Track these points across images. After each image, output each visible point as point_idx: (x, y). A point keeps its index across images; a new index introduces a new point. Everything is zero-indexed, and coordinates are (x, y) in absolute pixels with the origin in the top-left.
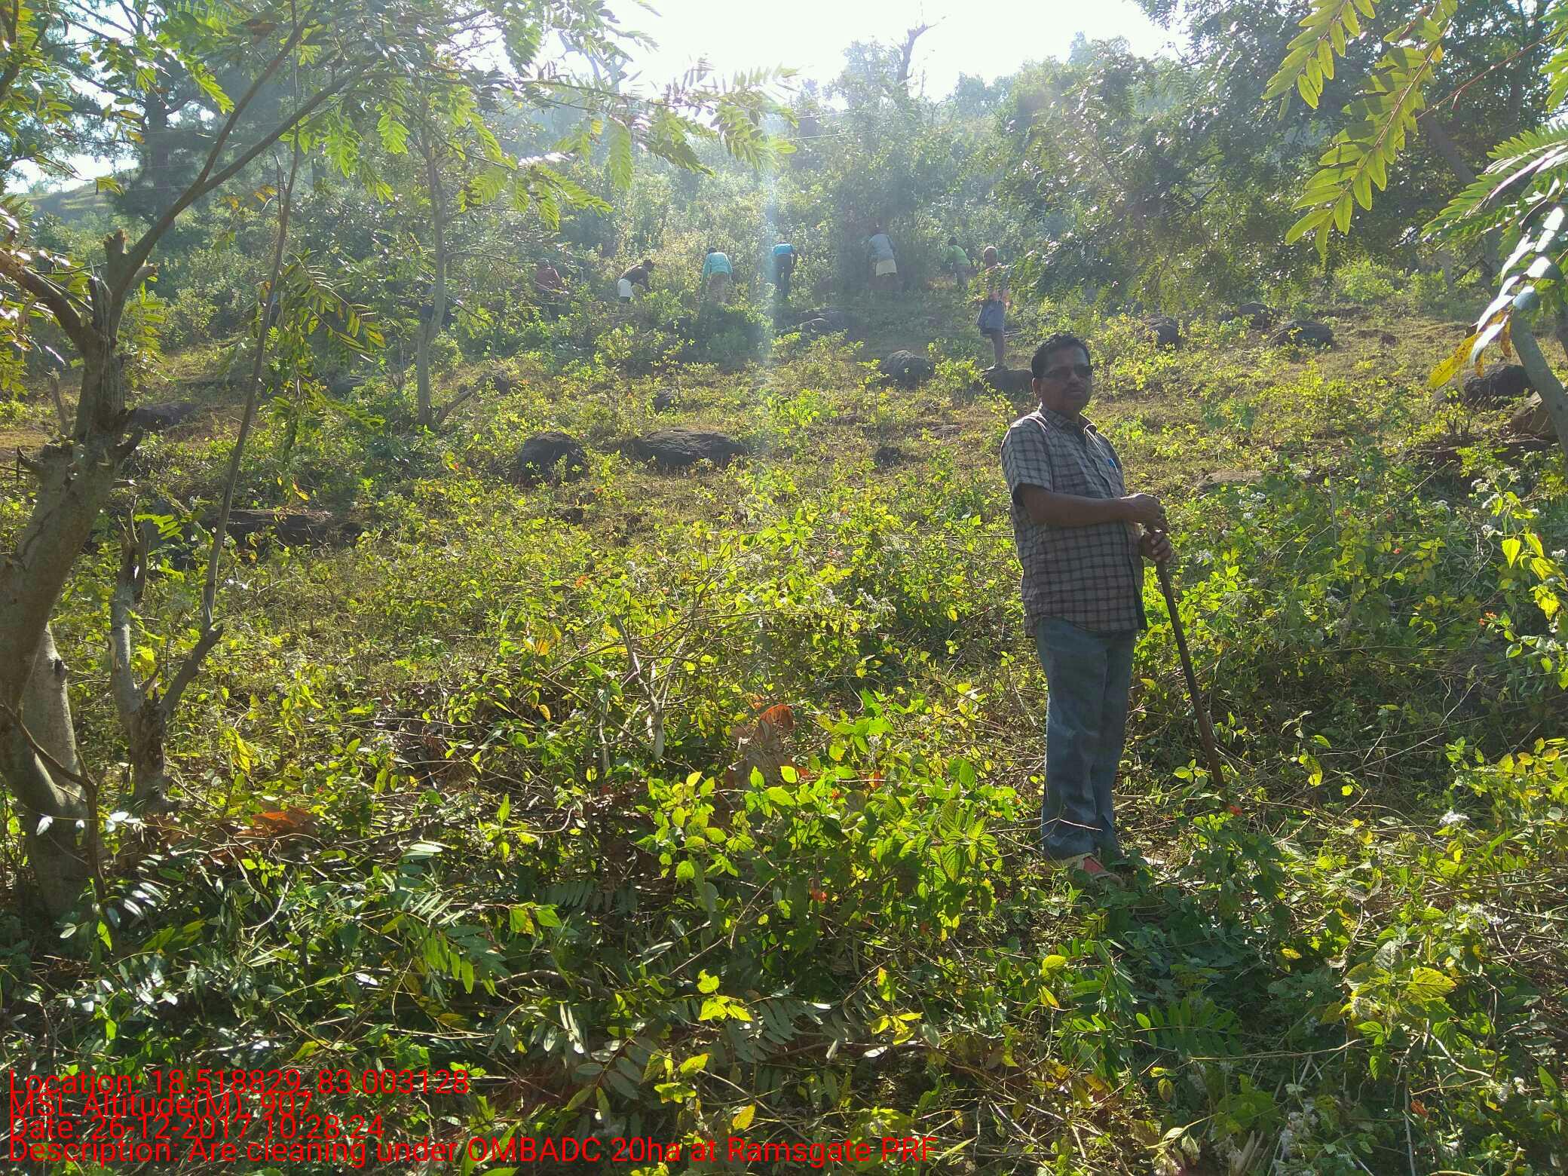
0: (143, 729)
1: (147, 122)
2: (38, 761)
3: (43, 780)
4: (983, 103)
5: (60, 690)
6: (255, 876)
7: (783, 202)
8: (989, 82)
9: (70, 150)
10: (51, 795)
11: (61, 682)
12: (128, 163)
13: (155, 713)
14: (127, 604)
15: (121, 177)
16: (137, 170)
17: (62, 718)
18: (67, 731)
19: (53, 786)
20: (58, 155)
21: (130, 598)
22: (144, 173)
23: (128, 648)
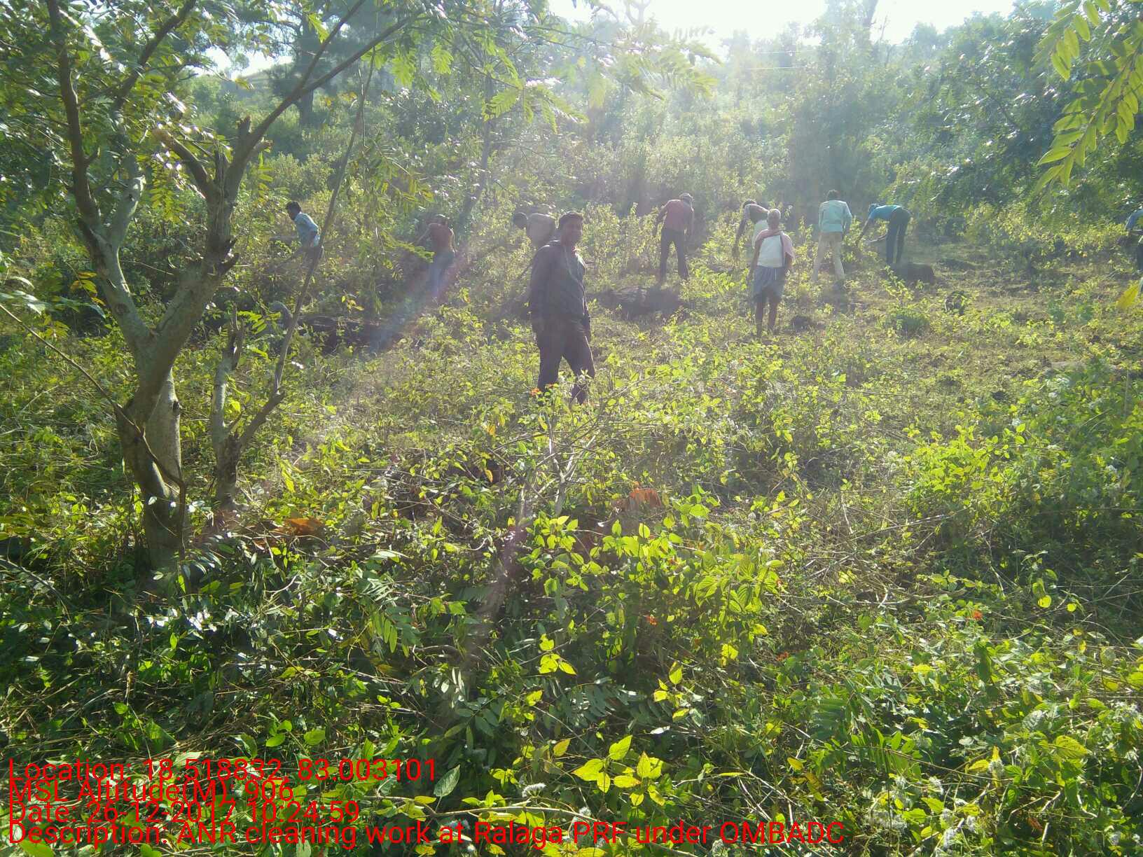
0: (226, 454)
1: (301, 30)
2: (155, 465)
3: (156, 477)
4: (934, 47)
5: (174, 421)
6: (279, 560)
7: (756, 117)
8: (941, 30)
9: (248, 47)
10: (161, 489)
11: (176, 416)
12: (286, 59)
13: (234, 445)
14: (226, 370)
15: (279, 69)
16: (290, 65)
17: (175, 441)
18: (176, 449)
19: (163, 483)
20: (240, 49)
21: (228, 366)
22: (296, 67)
23: (223, 400)
